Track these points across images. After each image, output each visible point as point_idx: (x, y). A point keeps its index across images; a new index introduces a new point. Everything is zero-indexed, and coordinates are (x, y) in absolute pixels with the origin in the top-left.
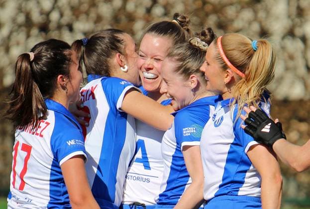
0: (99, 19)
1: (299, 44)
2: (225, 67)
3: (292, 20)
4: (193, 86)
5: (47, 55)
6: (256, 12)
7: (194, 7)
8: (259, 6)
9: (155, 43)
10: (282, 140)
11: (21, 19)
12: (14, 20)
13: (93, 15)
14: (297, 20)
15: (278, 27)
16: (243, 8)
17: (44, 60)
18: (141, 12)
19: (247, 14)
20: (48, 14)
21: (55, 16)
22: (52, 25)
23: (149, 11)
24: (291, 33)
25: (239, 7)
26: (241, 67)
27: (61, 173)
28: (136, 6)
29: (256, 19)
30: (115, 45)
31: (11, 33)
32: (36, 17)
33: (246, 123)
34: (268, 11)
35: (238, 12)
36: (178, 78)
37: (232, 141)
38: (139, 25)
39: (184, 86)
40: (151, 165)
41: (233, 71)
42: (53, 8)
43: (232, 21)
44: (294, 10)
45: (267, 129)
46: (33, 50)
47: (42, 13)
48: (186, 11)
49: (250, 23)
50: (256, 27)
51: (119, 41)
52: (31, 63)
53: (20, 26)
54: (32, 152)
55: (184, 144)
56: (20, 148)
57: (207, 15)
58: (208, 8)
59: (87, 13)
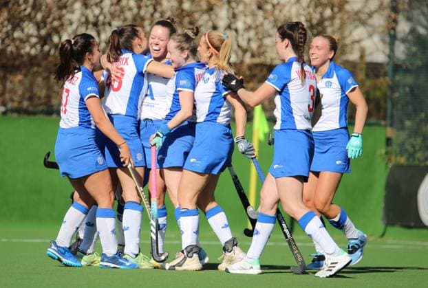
0: (125, 20)
1: (234, 33)
2: (209, 48)
3: (230, 20)
4: (185, 56)
5: (81, 41)
6: (210, 16)
7: (177, 13)
8: (211, 13)
9: (160, 31)
10: (242, 89)
11: (83, 19)
12: (79, 20)
13: (122, 17)
14: (233, 20)
15: (222, 23)
16: (203, 13)
17: (79, 44)
18: (148, 16)
19: (205, 17)
20: (98, 17)
21: (101, 18)
22: (100, 23)
23: (152, 15)
24: (229, 27)
25: (201, 13)
26: (218, 49)
27: (85, 105)
28: (145, 13)
29: (210, 19)
30: (135, 33)
31: (78, 27)
32: (91, 19)
33: (223, 81)
34: (216, 15)
35: (201, 16)
36: (177, 52)
37: (214, 91)
38: (147, 23)
39: (180, 56)
40: (155, 98)
41: (212, 50)
42: (100, 14)
43: (197, 20)
44: (231, 15)
45: (234, 83)
46: (74, 39)
47: (94, 16)
48: (172, 15)
49: (207, 21)
50: (210, 24)
51: (137, 31)
52: (71, 45)
53: (82, 24)
54: (70, 93)
55: (178, 89)
56: (64, 90)
57: (184, 17)
58: (184, 14)
59: (119, 16)
